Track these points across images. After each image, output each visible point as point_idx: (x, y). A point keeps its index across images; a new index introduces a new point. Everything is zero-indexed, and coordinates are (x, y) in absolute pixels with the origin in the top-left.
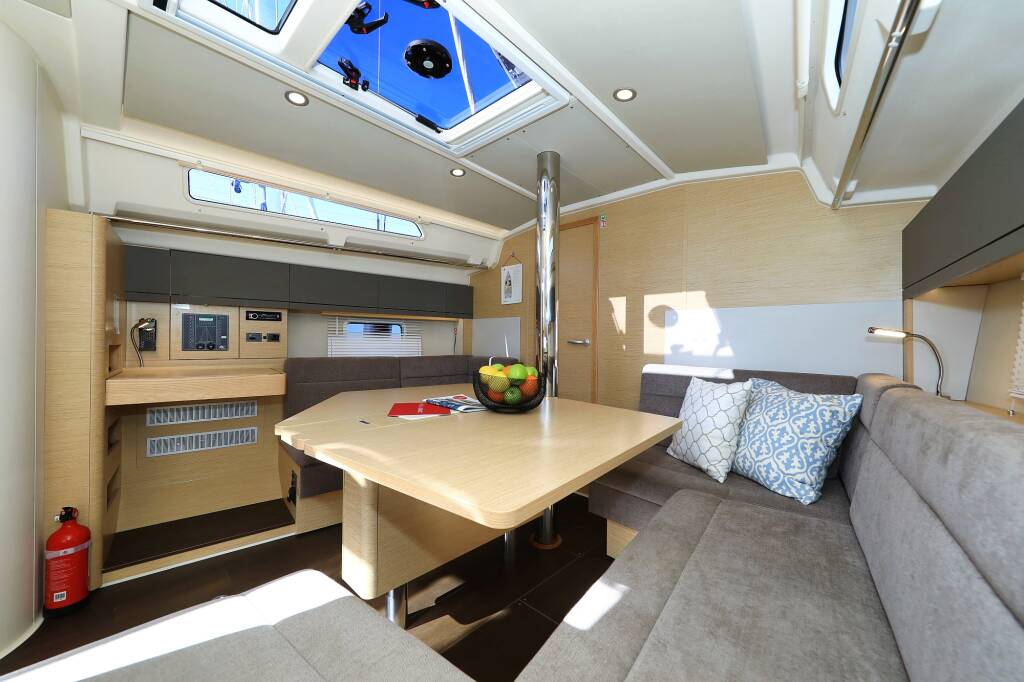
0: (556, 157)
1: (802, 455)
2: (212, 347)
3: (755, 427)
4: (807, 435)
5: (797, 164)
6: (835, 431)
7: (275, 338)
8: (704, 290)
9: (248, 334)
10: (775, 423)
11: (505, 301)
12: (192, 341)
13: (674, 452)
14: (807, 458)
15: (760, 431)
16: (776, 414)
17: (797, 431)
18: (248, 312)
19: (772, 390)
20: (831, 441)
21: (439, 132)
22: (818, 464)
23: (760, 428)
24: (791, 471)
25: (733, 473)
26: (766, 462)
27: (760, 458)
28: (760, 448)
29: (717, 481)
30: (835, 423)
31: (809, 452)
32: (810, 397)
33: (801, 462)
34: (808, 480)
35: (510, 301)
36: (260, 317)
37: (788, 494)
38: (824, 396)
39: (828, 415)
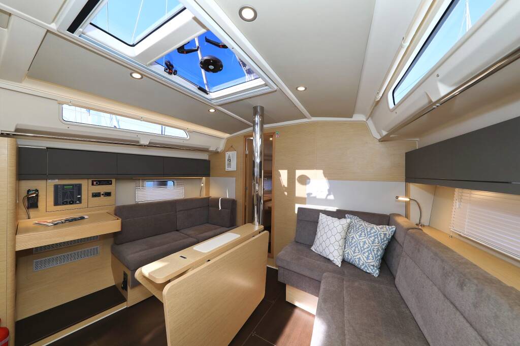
0: (262, 108)
1: (373, 254)
2: (72, 203)
3: (352, 240)
4: (375, 245)
5: (365, 120)
6: (385, 242)
7: (108, 194)
8: (323, 170)
9: (93, 194)
10: (361, 238)
11: (227, 169)
12: (60, 200)
13: (316, 250)
14: (375, 255)
15: (355, 242)
16: (361, 234)
17: (371, 242)
18: (93, 181)
19: (356, 221)
20: (384, 247)
21: (208, 94)
22: (379, 257)
23: (354, 240)
24: (369, 261)
25: (344, 261)
26: (358, 257)
27: (356, 254)
28: (355, 250)
29: (338, 266)
30: (385, 239)
31: (375, 252)
32: (375, 226)
33: (373, 257)
34: (375, 265)
35: (230, 169)
36: (100, 183)
37: (368, 271)
38: (381, 226)
39: (382, 235)
